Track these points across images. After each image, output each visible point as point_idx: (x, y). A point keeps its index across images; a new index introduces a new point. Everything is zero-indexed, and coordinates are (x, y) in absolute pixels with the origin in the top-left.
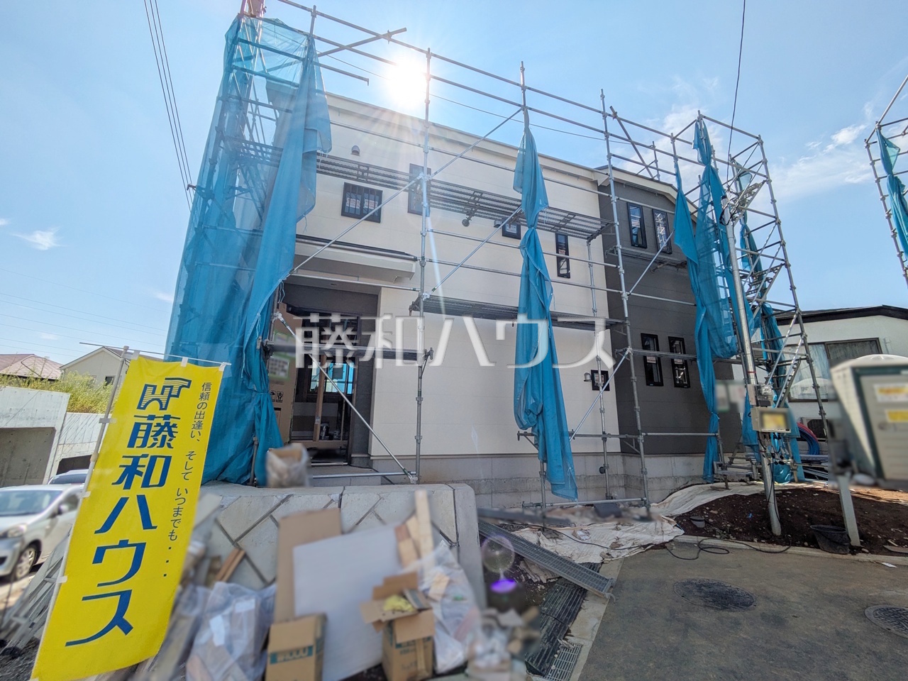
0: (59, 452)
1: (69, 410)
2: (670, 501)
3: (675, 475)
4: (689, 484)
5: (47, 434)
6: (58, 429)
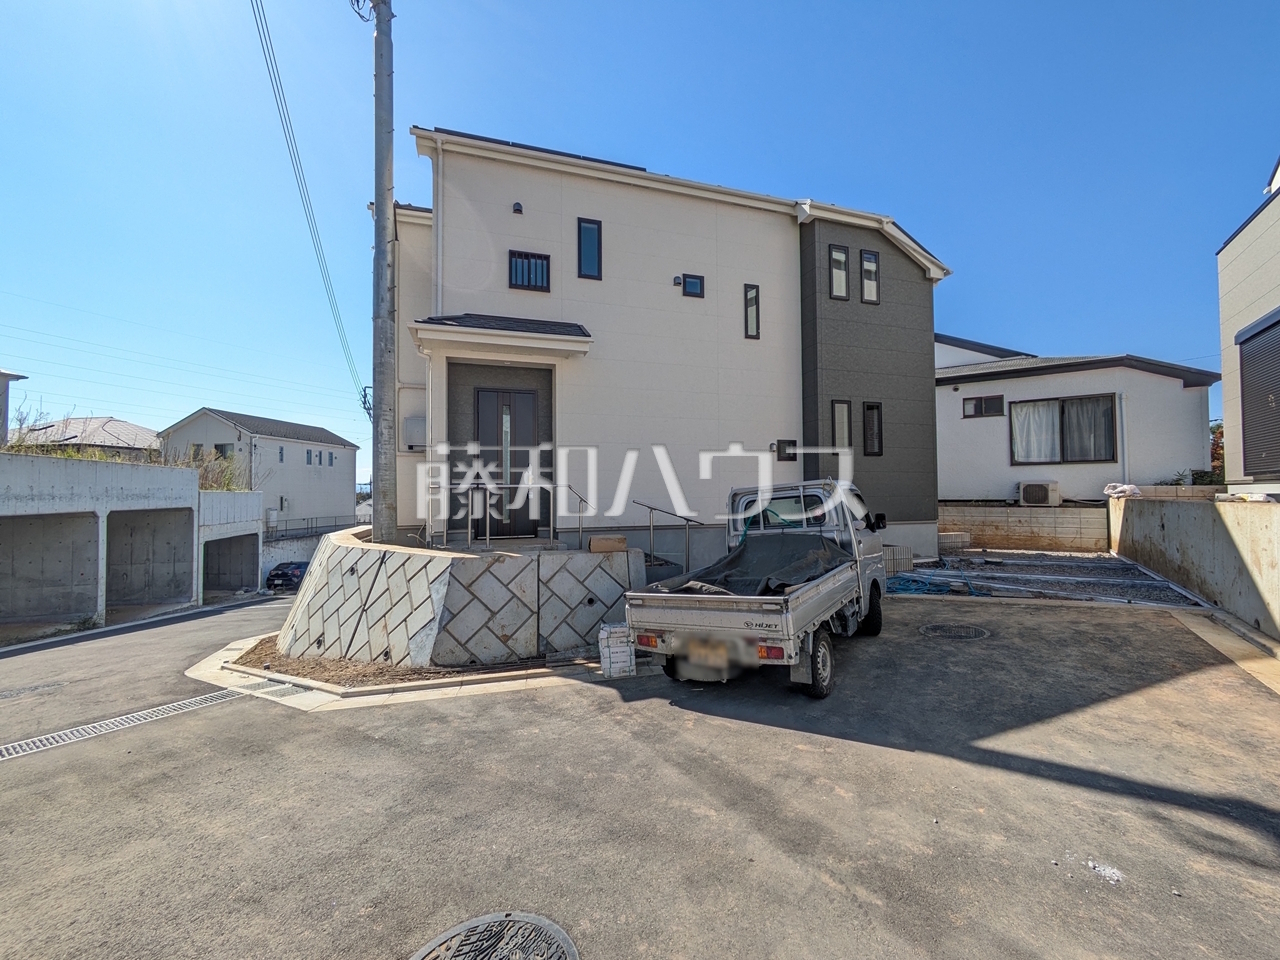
0: (201, 535)
1: (202, 486)
5: (184, 516)
6: (195, 508)
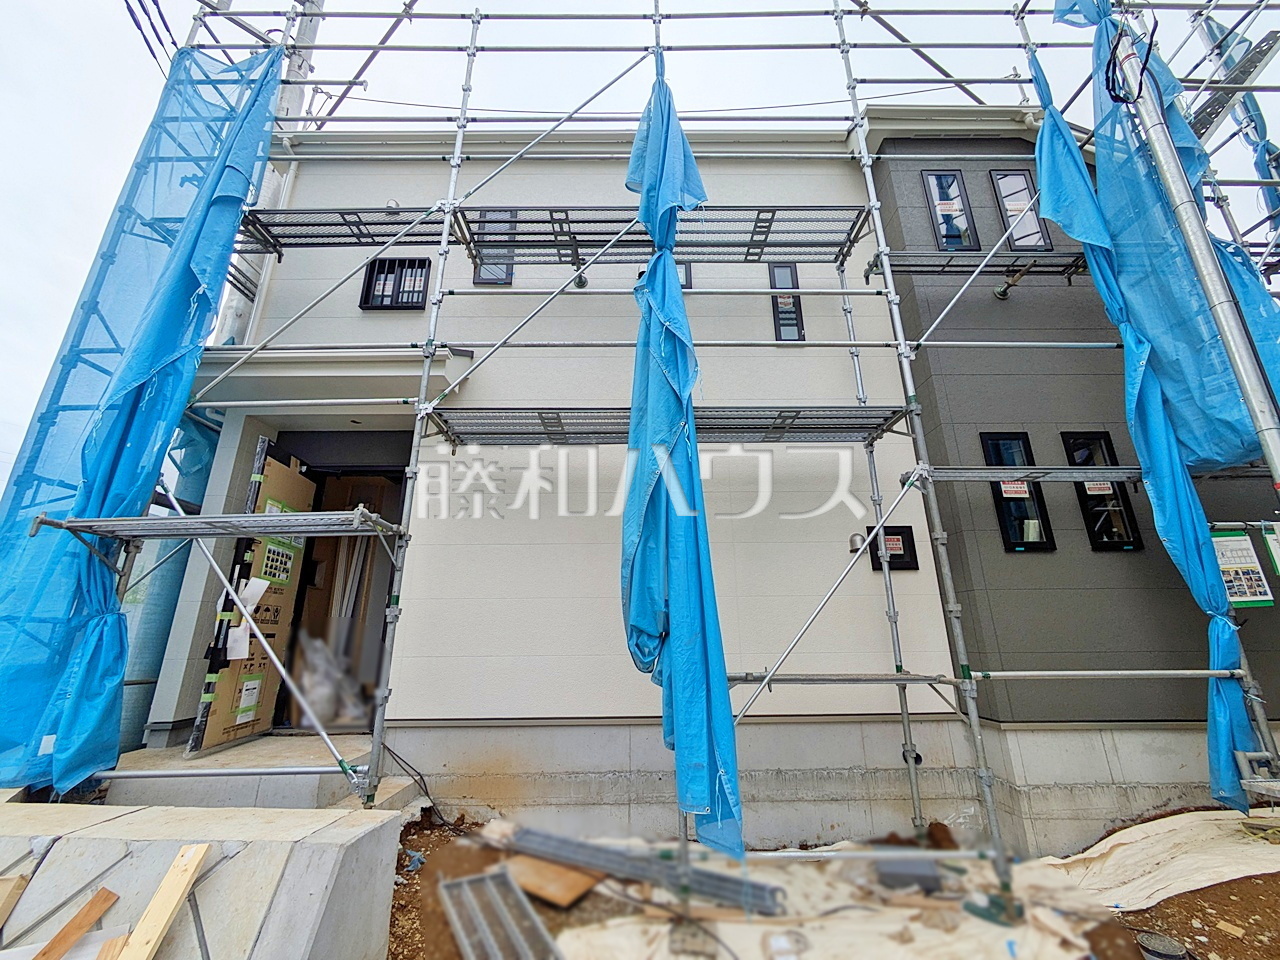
2: (1103, 856)
3: (1118, 778)
4: (1172, 807)
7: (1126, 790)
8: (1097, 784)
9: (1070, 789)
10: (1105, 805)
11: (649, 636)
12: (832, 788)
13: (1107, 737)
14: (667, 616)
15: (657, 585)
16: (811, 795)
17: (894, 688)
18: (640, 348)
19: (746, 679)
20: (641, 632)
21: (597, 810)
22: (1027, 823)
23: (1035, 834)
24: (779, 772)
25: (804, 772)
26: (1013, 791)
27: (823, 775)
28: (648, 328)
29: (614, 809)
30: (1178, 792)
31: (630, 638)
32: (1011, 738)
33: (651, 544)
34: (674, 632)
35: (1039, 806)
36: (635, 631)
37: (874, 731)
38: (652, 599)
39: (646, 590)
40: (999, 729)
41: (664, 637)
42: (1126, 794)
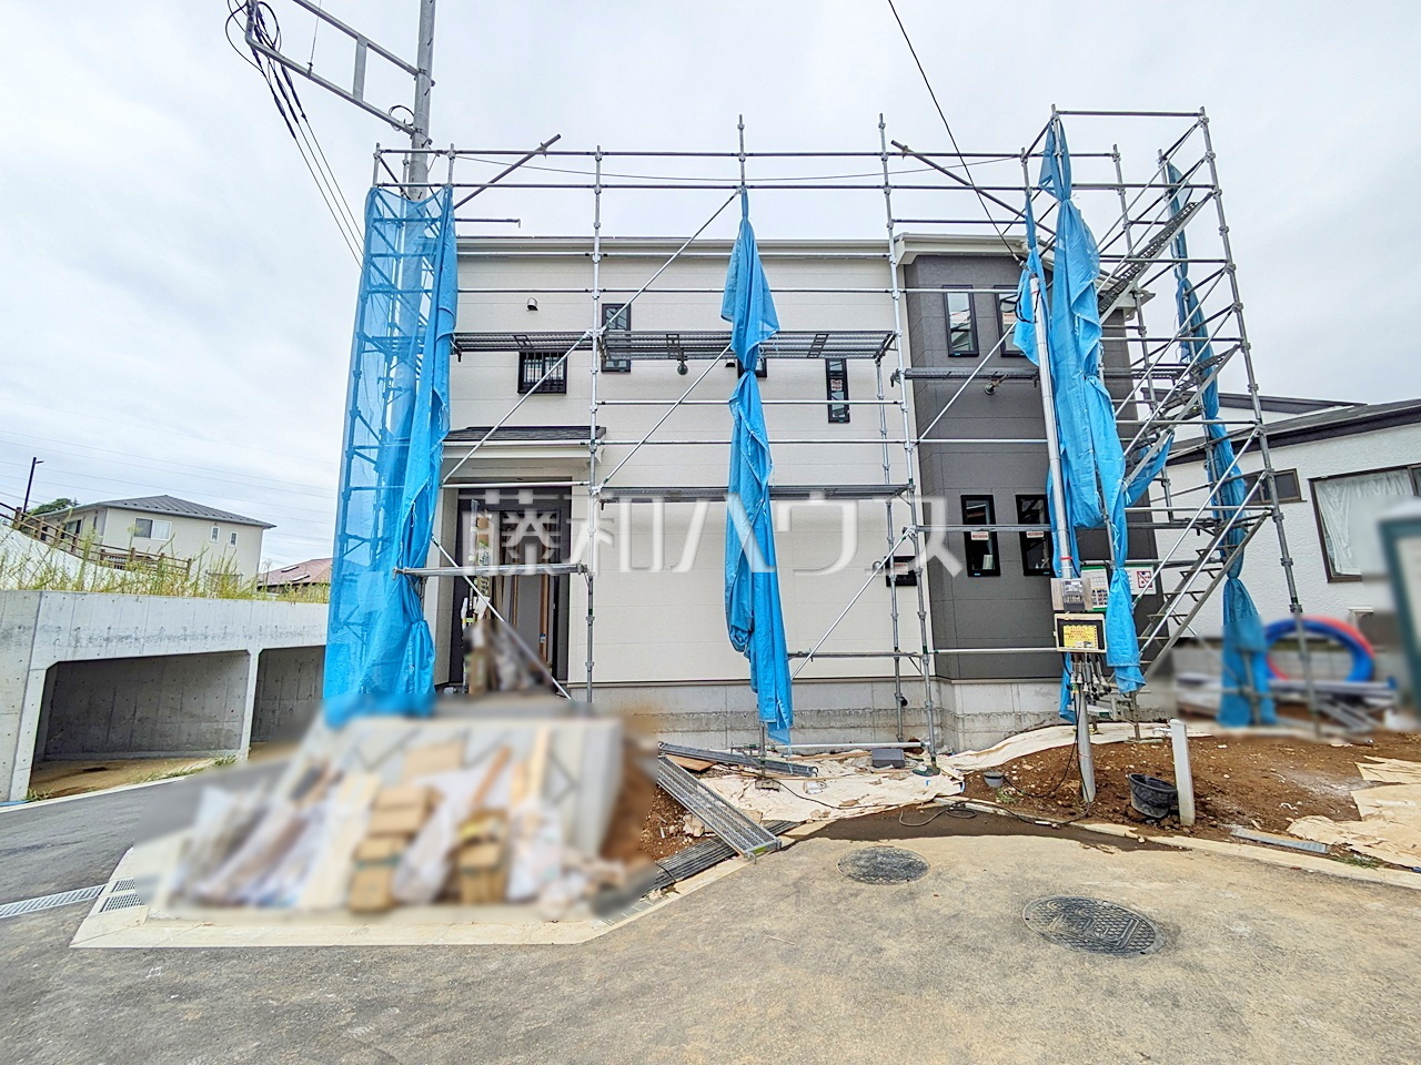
3: (1017, 710)
4: (1045, 724)
7: (1020, 717)
8: (1004, 713)
9: (988, 716)
10: (1007, 723)
11: (743, 631)
12: (851, 721)
13: (1014, 687)
14: (753, 620)
15: (746, 602)
16: (838, 724)
17: (892, 659)
18: (734, 445)
19: (799, 655)
20: (737, 629)
21: (707, 734)
22: (961, 735)
23: (965, 740)
24: (819, 711)
25: (834, 711)
26: (956, 718)
27: (846, 713)
28: (739, 431)
29: (717, 733)
30: (1050, 717)
31: (731, 632)
32: (957, 687)
33: (743, 578)
34: (757, 630)
35: (968, 725)
36: (733, 629)
37: (879, 687)
38: (745, 611)
39: (740, 604)
40: (950, 683)
41: (751, 632)
42: (1020, 719)
